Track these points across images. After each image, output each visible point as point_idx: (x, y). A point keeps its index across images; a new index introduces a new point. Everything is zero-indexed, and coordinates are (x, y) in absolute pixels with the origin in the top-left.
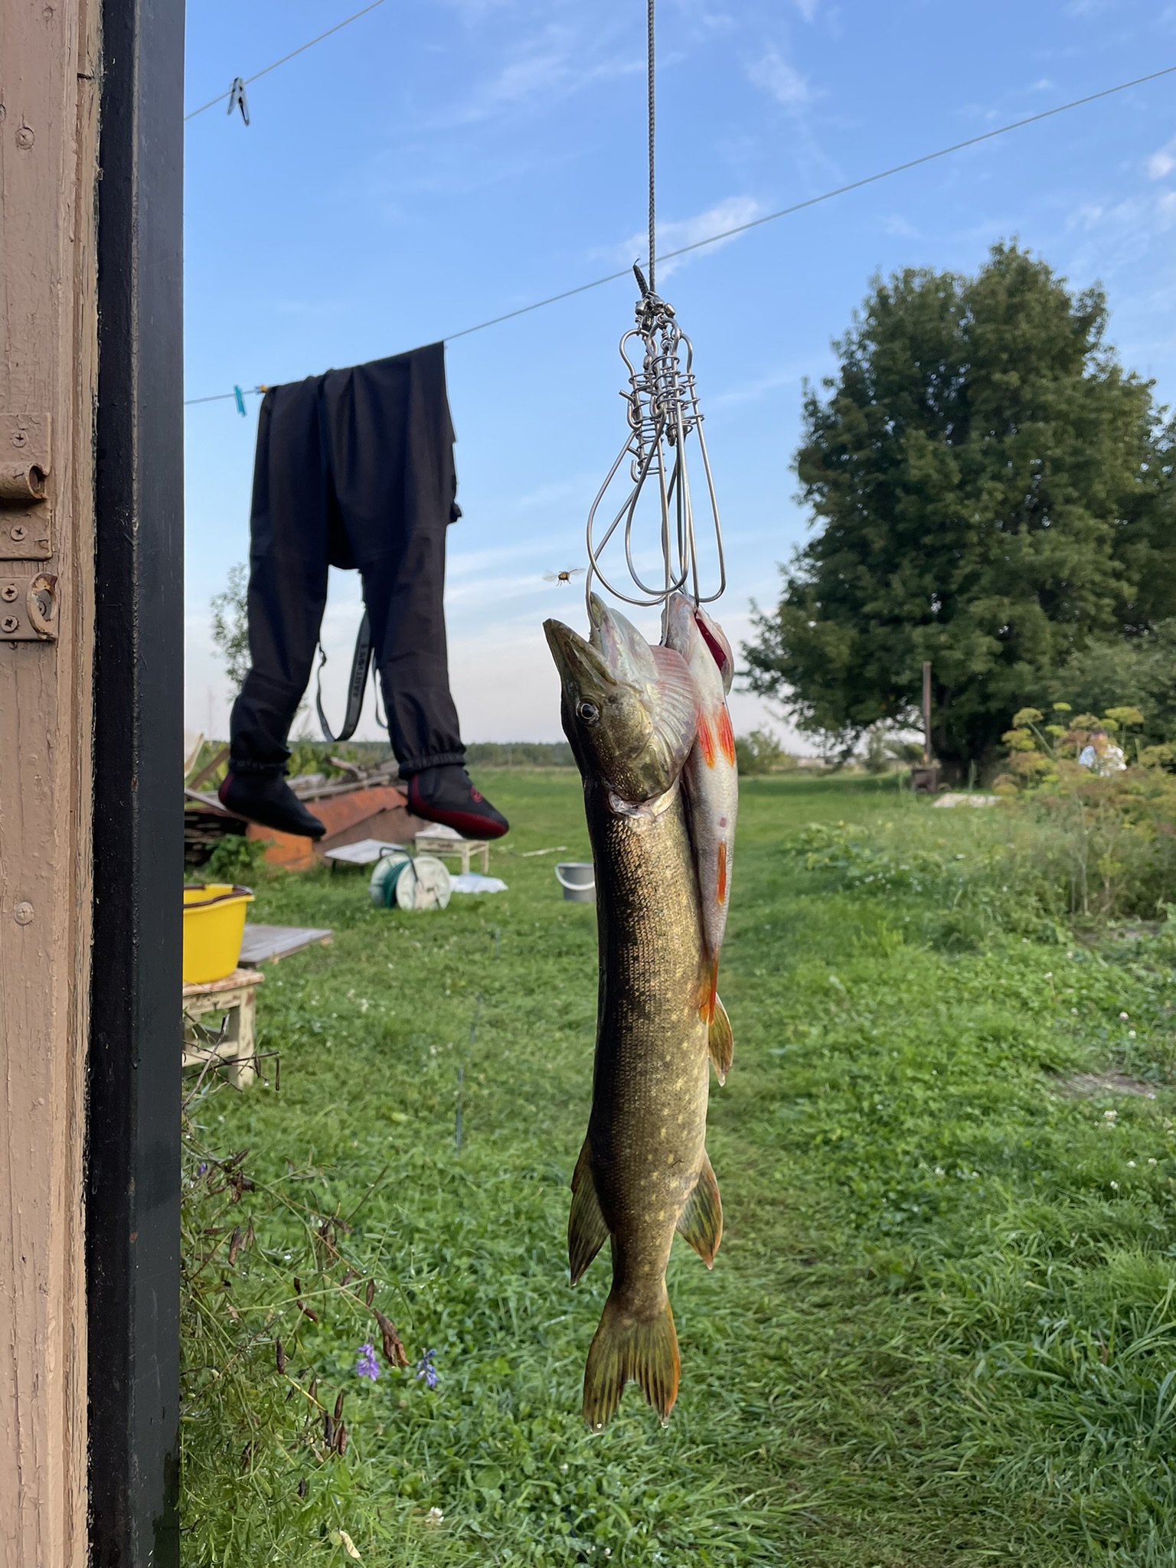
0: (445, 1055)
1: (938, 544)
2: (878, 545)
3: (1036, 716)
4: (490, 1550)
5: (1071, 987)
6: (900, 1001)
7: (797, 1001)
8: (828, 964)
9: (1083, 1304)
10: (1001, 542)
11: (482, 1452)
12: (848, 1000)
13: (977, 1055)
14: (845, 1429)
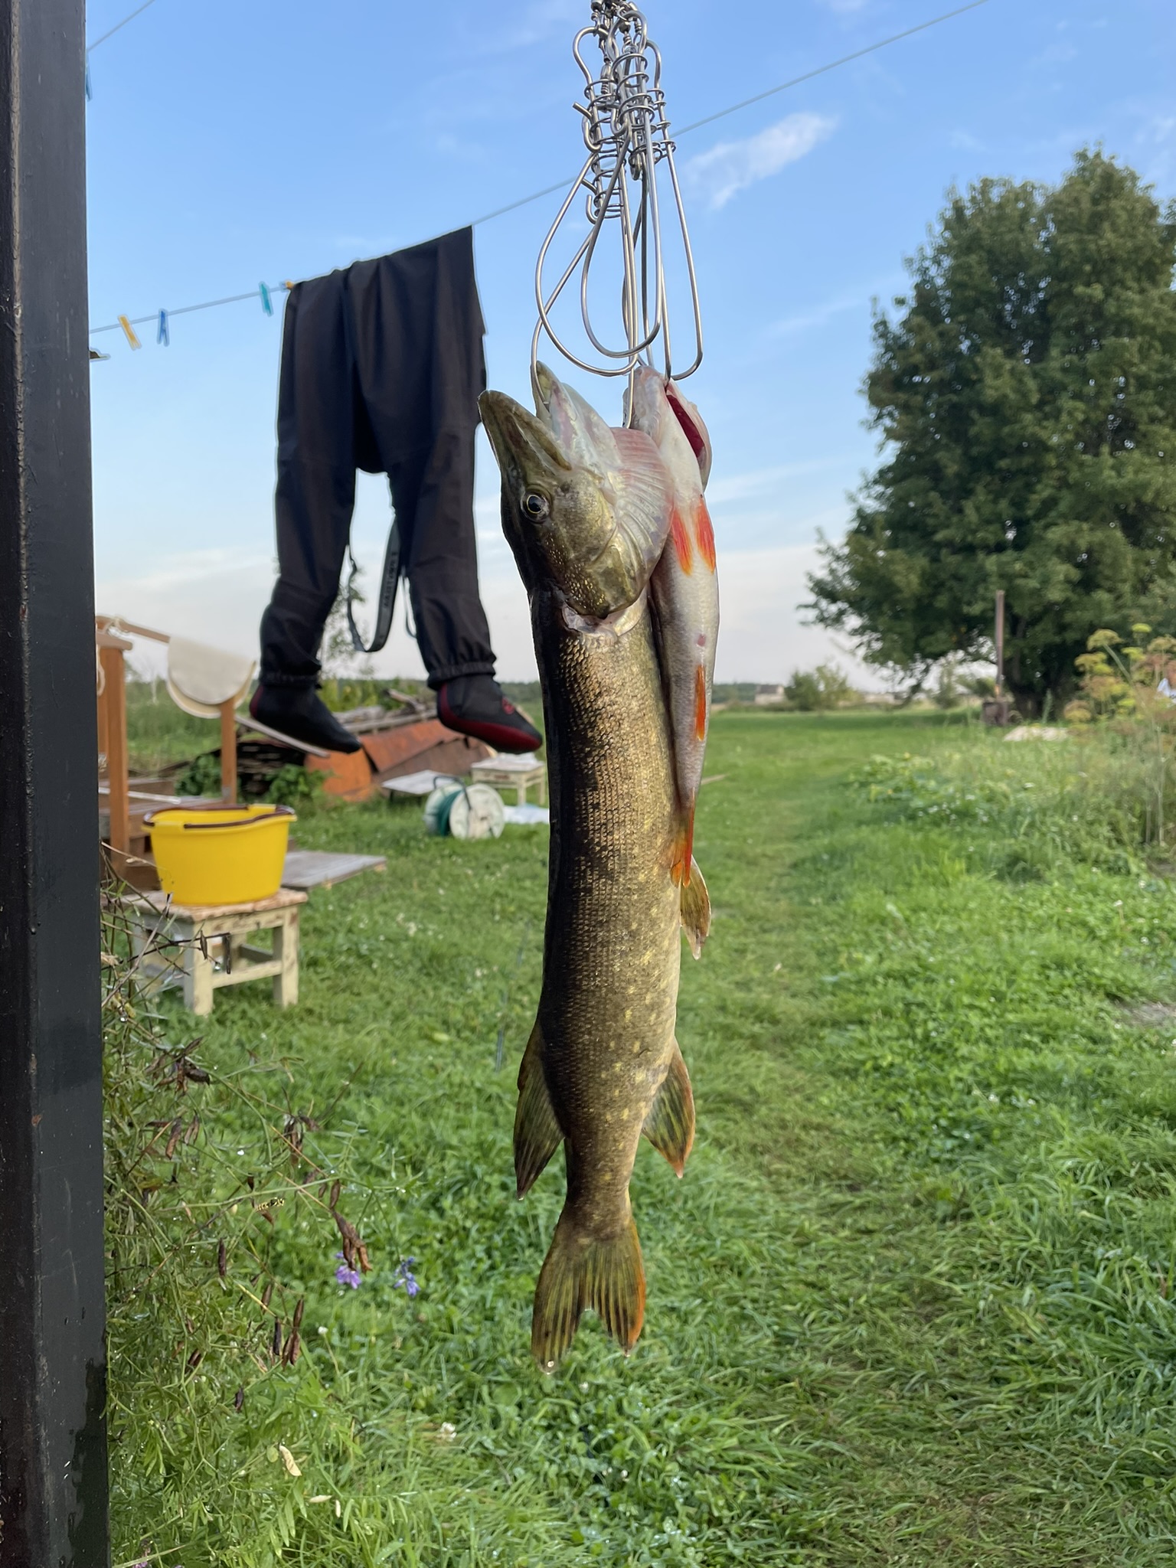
0: (491, 977)
1: (1014, 468)
2: (952, 469)
3: (1112, 638)
4: (501, 1468)
5: (1141, 916)
6: (960, 929)
7: (853, 929)
8: (886, 892)
9: (1142, 1235)
10: (1081, 465)
11: (500, 1368)
12: (905, 928)
13: (1038, 983)
14: (882, 1357)
